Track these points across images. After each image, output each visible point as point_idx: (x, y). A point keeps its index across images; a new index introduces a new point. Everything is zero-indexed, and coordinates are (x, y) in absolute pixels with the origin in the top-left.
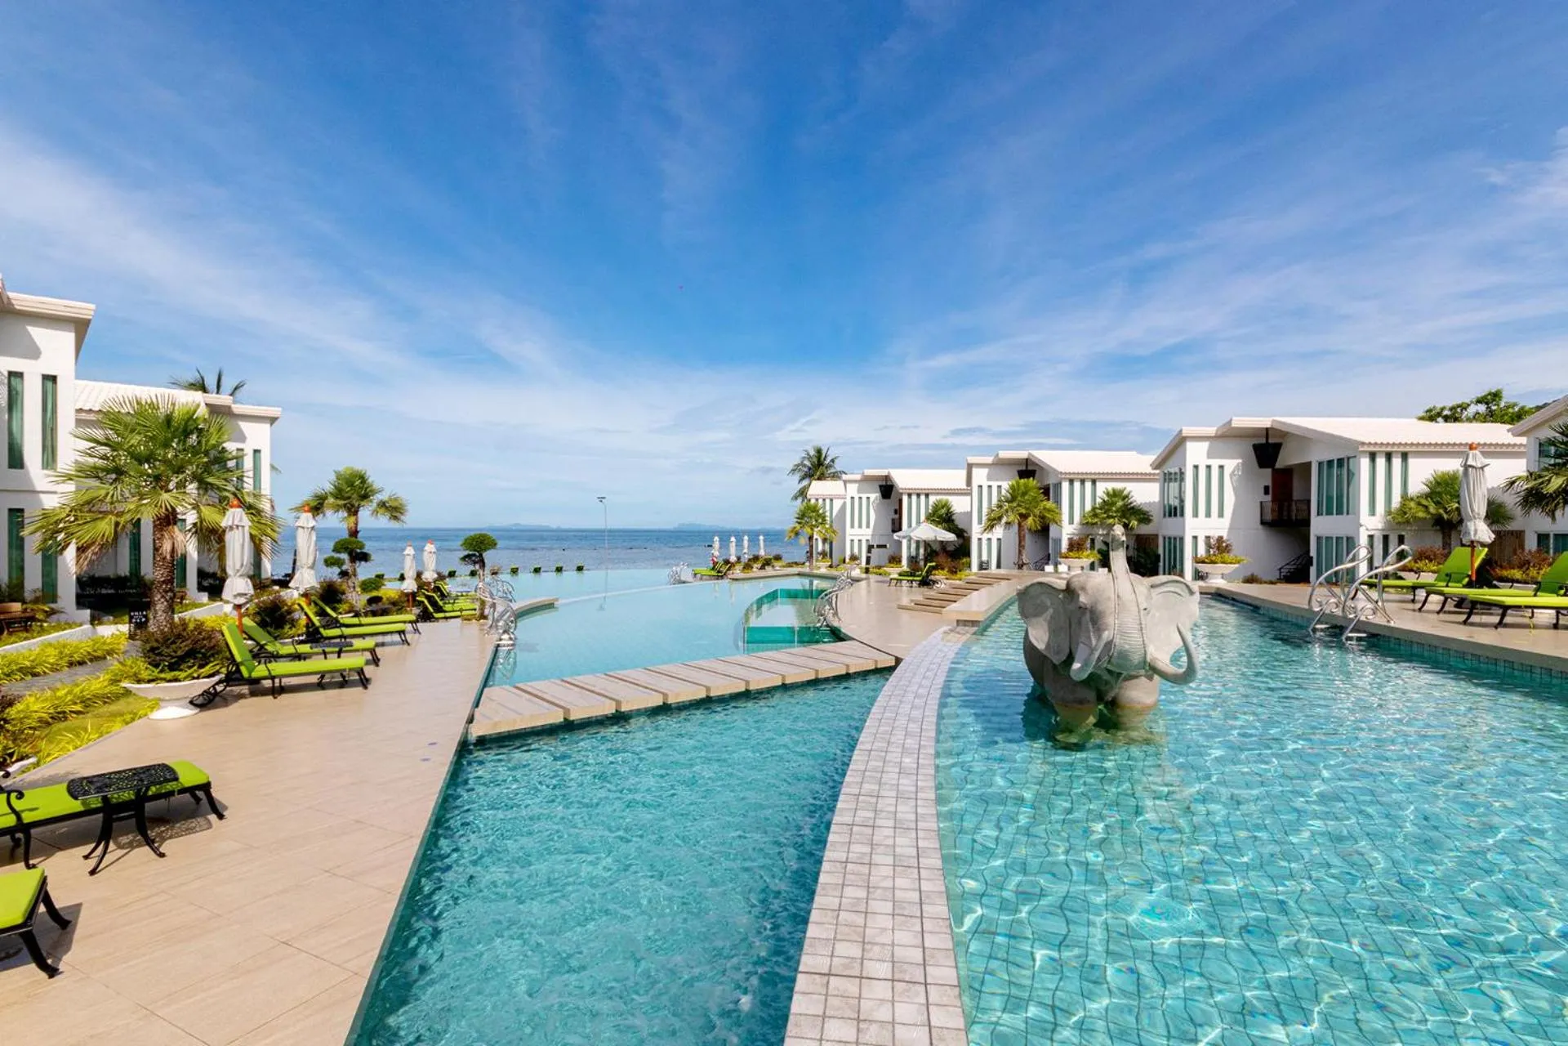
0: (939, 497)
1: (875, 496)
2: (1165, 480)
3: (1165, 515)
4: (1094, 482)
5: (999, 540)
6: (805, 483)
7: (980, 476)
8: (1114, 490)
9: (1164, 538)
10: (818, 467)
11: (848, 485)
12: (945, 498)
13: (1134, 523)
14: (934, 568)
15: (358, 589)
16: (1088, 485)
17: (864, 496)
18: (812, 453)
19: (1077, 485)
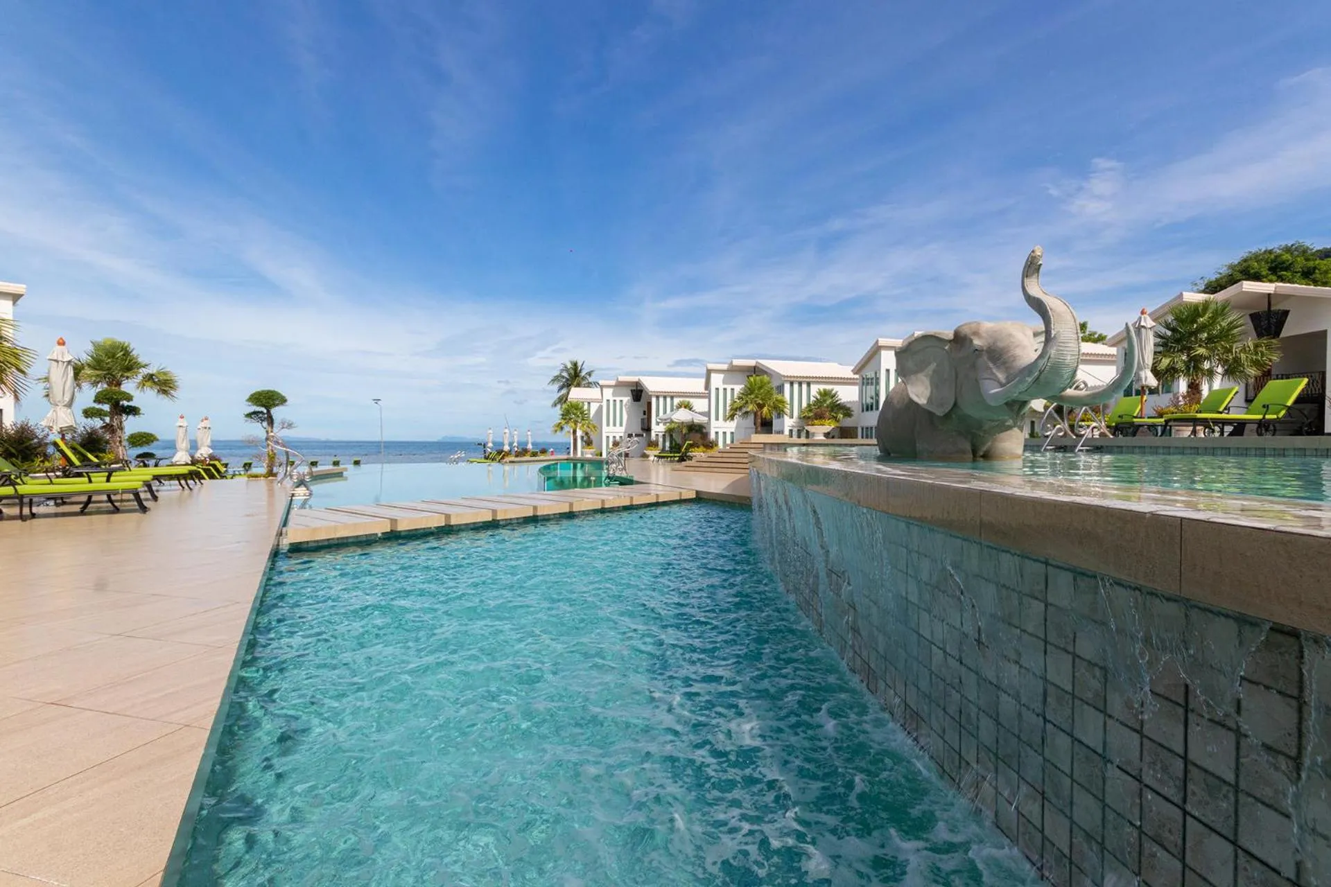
0: (681, 399)
1: (627, 399)
2: (863, 383)
3: (863, 411)
4: (809, 384)
5: (732, 433)
6: (564, 391)
7: (717, 380)
8: (825, 390)
9: (862, 429)
10: (574, 376)
11: (604, 390)
12: (687, 399)
13: (840, 416)
14: (691, 446)
15: (125, 443)
16: (804, 386)
17: (618, 399)
18: (569, 366)
19: (796, 386)
